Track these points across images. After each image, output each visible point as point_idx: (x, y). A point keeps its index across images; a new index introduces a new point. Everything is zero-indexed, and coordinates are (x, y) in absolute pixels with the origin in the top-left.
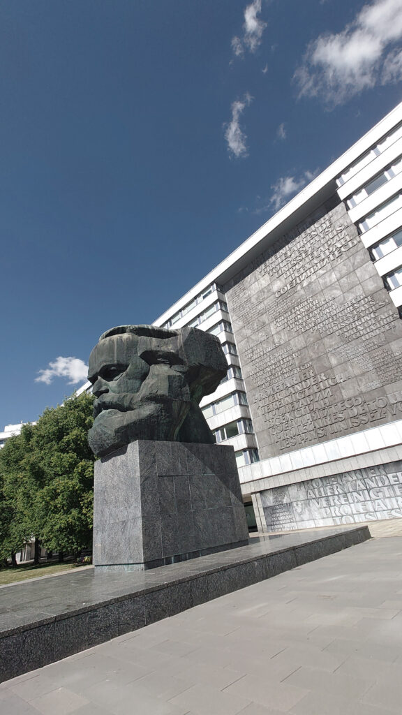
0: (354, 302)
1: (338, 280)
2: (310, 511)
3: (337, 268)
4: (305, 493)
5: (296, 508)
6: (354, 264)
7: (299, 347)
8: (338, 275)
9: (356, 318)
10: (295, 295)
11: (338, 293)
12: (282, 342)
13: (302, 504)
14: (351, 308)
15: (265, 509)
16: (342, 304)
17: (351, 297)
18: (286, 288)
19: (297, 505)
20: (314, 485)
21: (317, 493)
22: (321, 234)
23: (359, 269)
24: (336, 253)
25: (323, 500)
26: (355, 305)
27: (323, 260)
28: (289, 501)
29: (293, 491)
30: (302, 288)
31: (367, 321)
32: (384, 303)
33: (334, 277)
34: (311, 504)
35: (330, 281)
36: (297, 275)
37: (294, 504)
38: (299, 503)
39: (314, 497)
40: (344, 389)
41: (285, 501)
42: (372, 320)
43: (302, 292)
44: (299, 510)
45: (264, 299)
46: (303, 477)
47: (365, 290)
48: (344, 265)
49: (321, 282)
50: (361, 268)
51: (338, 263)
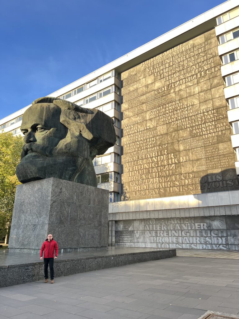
0: (205, 111)
1: (198, 93)
2: (144, 237)
3: (200, 84)
4: (143, 226)
5: (136, 234)
6: (212, 84)
7: (162, 132)
8: (200, 90)
9: (203, 122)
10: (169, 95)
11: (196, 102)
12: (151, 127)
13: (140, 233)
14: (202, 114)
15: (116, 232)
16: (197, 110)
17: (203, 107)
18: (163, 89)
19: (137, 232)
20: (151, 222)
21: (151, 227)
22: (196, 56)
23: (214, 89)
24: (203, 73)
25: (154, 232)
26: (205, 113)
27: (193, 75)
28: (133, 229)
29: (136, 224)
30: (174, 92)
31: (209, 126)
32: (223, 117)
33: (197, 90)
34: (146, 233)
35: (194, 92)
36: (173, 81)
37: (135, 232)
38: (139, 231)
39: (149, 229)
40: (183, 167)
41: (130, 229)
42: (213, 126)
43: (173, 95)
44: (137, 236)
45: (146, 93)
46: (145, 216)
47: (214, 105)
48: (205, 84)
49: (188, 91)
50: (216, 89)
51: (202, 81)
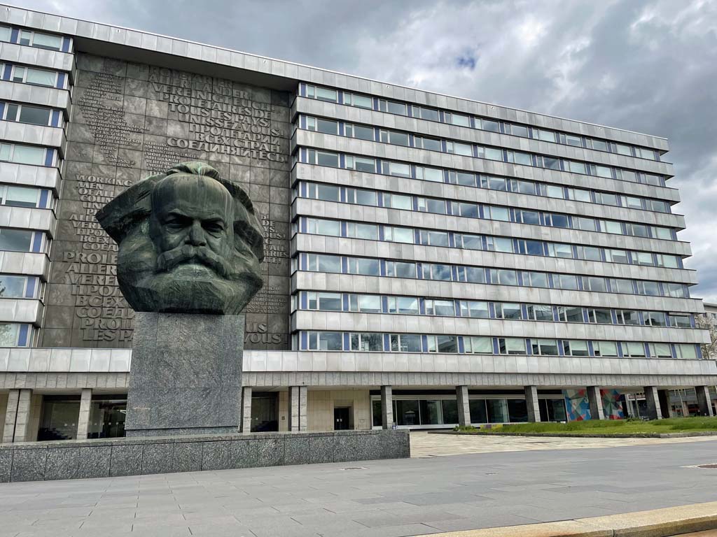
1: (250, 183)
3: (254, 169)
6: (272, 179)
8: (253, 178)
18: (186, 143)
22: (254, 119)
23: (274, 188)
24: (261, 153)
30: (207, 160)
32: (281, 237)
33: (248, 176)
35: (242, 178)
36: (207, 139)
45: (145, 132)
47: (271, 213)
48: (263, 172)
49: (232, 171)
50: (277, 189)
51: (258, 166)
